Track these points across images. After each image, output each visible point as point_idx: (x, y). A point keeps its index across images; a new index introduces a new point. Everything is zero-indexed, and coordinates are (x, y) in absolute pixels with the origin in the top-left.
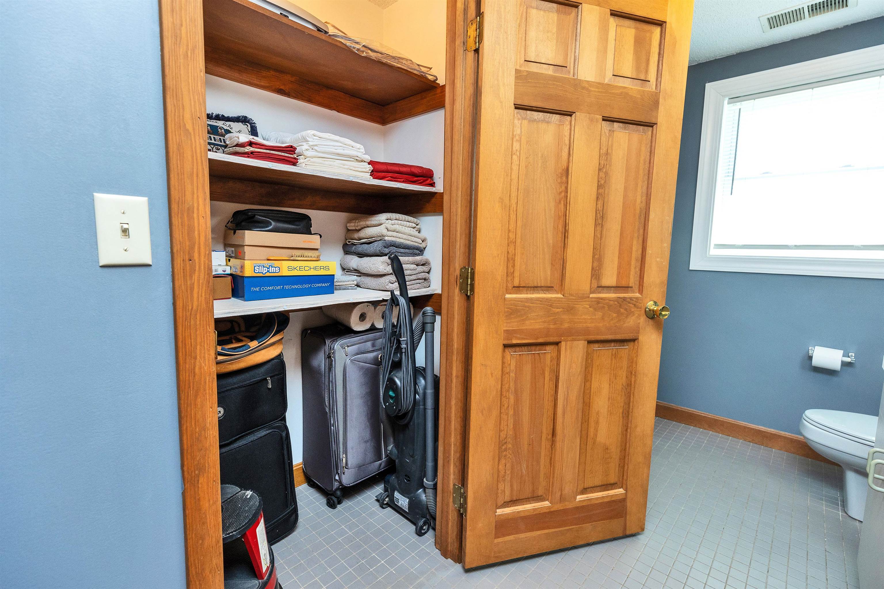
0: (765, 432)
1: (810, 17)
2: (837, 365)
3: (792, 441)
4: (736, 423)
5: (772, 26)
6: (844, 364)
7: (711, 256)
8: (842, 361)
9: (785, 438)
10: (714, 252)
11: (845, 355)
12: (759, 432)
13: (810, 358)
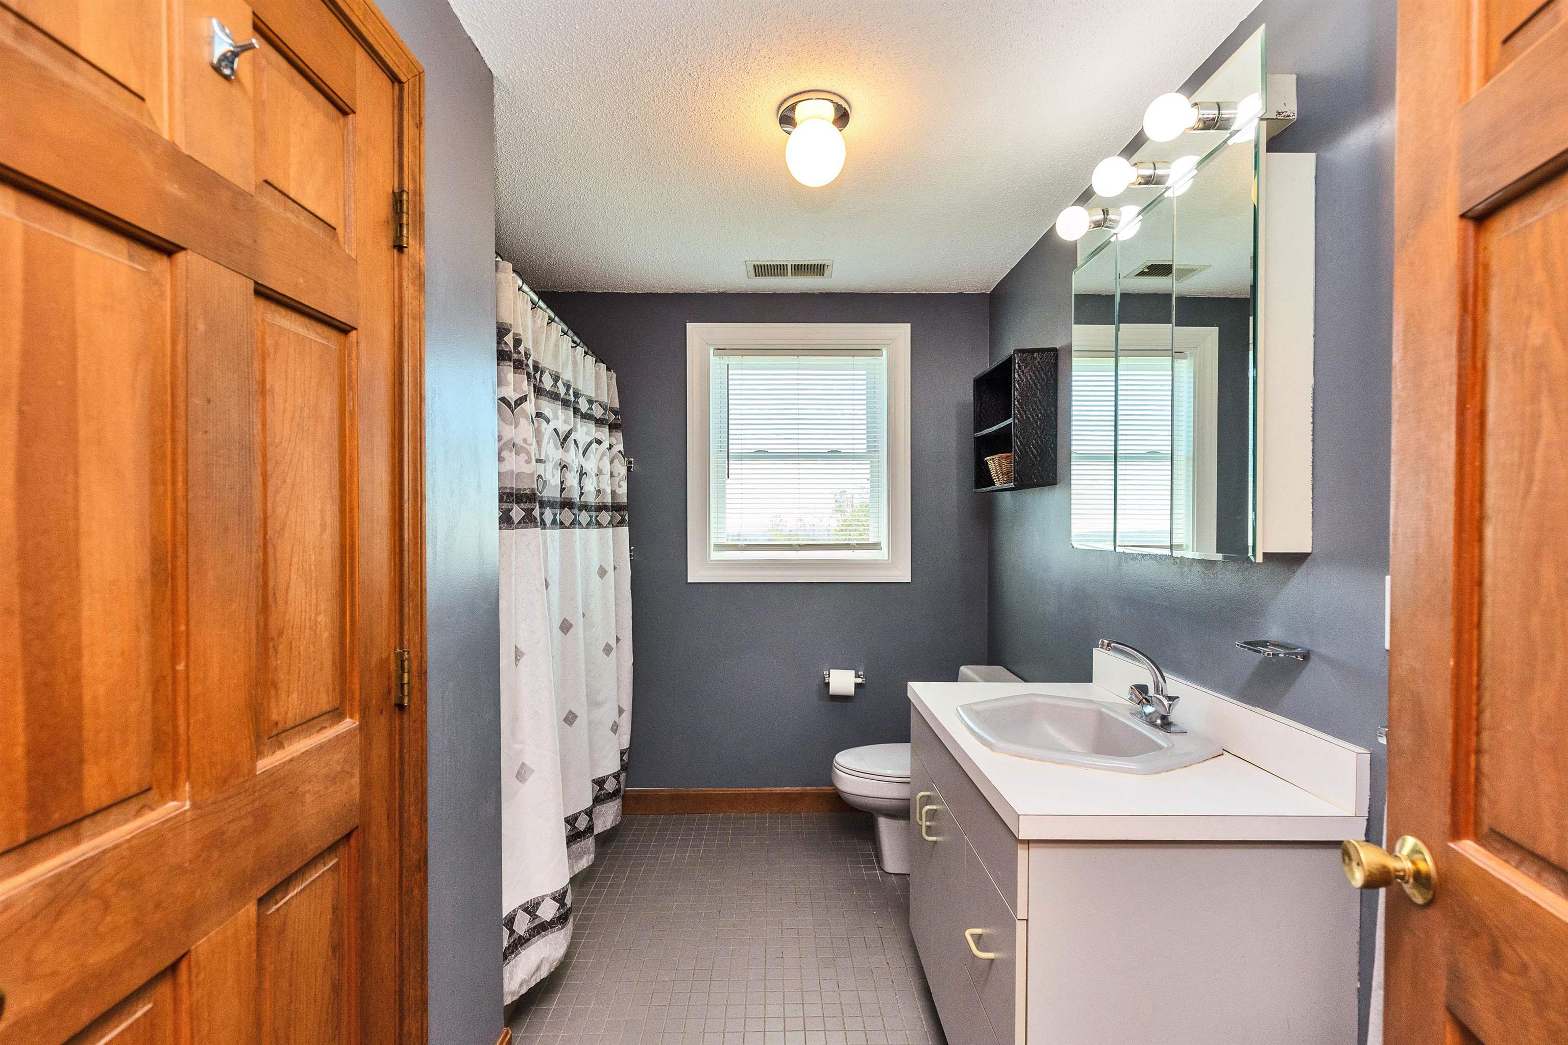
0: (791, 793)
1: (792, 275)
2: (850, 690)
3: (818, 796)
4: (760, 792)
5: (757, 274)
6: (857, 685)
7: (712, 562)
8: (855, 684)
9: (812, 794)
10: (715, 555)
11: (857, 676)
12: (784, 795)
13: (827, 685)
